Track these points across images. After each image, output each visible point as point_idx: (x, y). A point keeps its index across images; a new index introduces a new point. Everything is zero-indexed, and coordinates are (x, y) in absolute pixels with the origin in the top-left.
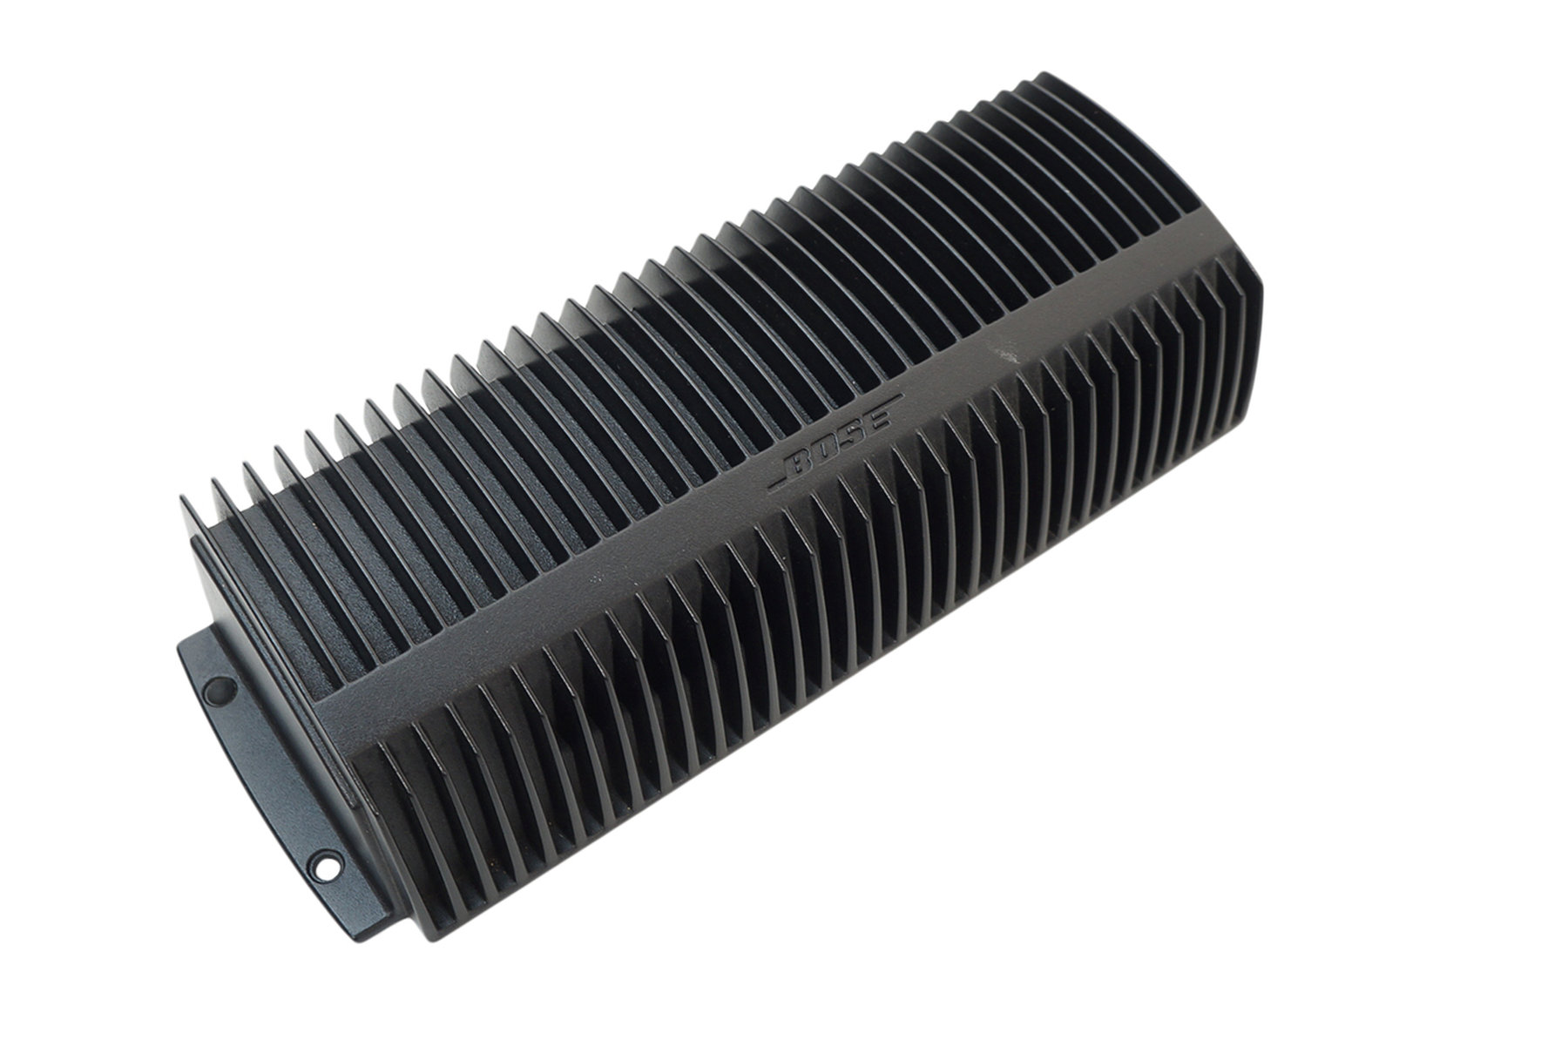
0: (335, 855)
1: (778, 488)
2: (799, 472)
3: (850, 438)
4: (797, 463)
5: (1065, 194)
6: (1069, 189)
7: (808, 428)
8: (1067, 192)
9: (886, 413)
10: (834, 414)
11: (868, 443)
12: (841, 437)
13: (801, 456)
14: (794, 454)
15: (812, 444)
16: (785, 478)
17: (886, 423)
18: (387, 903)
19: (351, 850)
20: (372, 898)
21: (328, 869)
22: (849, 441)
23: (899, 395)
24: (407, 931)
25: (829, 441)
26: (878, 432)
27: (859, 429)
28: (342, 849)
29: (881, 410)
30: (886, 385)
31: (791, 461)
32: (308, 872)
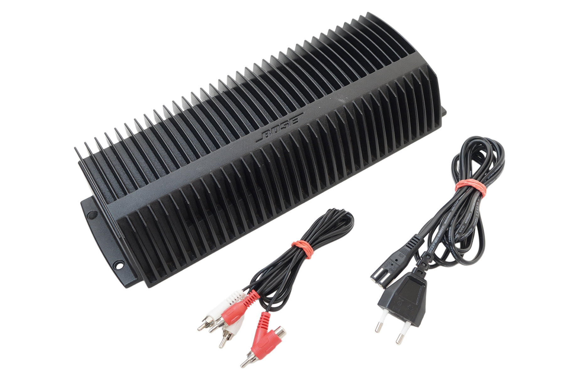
0: (122, 262)
1: (260, 142)
2: (267, 137)
3: (285, 126)
4: (266, 134)
5: (367, 50)
6: (368, 48)
7: (271, 124)
8: (368, 49)
9: (297, 119)
10: (281, 119)
11: (291, 128)
12: (283, 126)
13: (268, 132)
14: (265, 132)
15: (272, 129)
16: (262, 139)
17: (298, 122)
18: (136, 276)
19: (126, 261)
20: (132, 274)
21: (120, 266)
22: (284, 127)
23: (303, 113)
24: (142, 284)
25: (278, 127)
26: (294, 124)
27: (288, 124)
28: (124, 260)
29: (296, 118)
30: (299, 110)
31: (265, 134)
32: (113, 267)
